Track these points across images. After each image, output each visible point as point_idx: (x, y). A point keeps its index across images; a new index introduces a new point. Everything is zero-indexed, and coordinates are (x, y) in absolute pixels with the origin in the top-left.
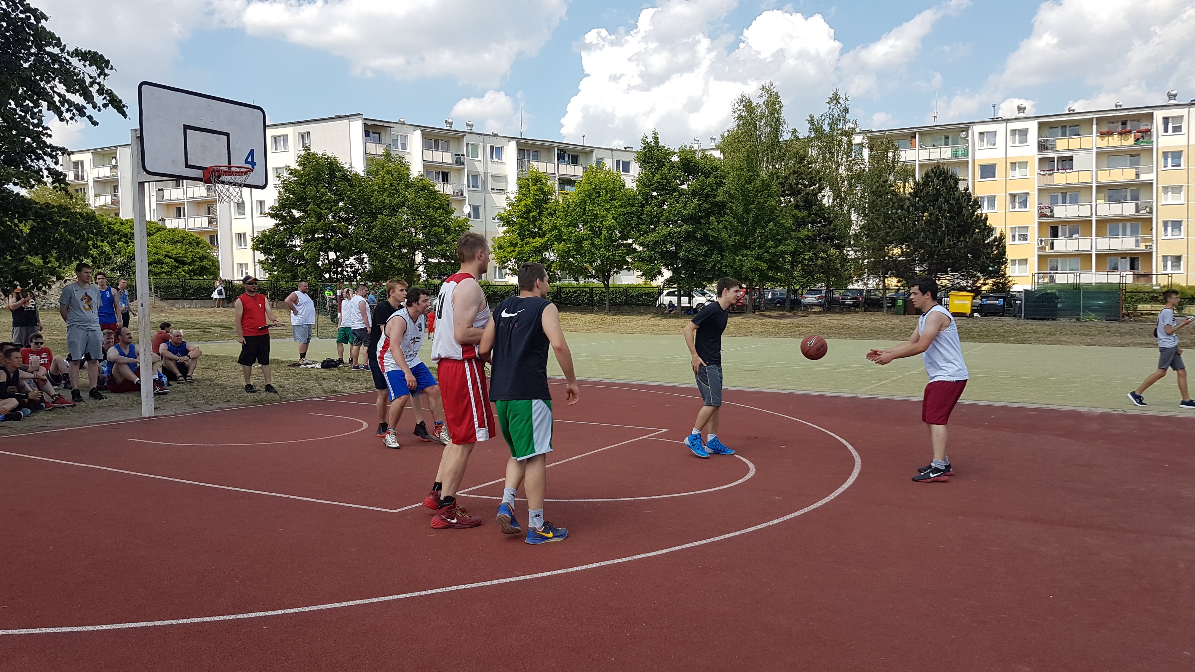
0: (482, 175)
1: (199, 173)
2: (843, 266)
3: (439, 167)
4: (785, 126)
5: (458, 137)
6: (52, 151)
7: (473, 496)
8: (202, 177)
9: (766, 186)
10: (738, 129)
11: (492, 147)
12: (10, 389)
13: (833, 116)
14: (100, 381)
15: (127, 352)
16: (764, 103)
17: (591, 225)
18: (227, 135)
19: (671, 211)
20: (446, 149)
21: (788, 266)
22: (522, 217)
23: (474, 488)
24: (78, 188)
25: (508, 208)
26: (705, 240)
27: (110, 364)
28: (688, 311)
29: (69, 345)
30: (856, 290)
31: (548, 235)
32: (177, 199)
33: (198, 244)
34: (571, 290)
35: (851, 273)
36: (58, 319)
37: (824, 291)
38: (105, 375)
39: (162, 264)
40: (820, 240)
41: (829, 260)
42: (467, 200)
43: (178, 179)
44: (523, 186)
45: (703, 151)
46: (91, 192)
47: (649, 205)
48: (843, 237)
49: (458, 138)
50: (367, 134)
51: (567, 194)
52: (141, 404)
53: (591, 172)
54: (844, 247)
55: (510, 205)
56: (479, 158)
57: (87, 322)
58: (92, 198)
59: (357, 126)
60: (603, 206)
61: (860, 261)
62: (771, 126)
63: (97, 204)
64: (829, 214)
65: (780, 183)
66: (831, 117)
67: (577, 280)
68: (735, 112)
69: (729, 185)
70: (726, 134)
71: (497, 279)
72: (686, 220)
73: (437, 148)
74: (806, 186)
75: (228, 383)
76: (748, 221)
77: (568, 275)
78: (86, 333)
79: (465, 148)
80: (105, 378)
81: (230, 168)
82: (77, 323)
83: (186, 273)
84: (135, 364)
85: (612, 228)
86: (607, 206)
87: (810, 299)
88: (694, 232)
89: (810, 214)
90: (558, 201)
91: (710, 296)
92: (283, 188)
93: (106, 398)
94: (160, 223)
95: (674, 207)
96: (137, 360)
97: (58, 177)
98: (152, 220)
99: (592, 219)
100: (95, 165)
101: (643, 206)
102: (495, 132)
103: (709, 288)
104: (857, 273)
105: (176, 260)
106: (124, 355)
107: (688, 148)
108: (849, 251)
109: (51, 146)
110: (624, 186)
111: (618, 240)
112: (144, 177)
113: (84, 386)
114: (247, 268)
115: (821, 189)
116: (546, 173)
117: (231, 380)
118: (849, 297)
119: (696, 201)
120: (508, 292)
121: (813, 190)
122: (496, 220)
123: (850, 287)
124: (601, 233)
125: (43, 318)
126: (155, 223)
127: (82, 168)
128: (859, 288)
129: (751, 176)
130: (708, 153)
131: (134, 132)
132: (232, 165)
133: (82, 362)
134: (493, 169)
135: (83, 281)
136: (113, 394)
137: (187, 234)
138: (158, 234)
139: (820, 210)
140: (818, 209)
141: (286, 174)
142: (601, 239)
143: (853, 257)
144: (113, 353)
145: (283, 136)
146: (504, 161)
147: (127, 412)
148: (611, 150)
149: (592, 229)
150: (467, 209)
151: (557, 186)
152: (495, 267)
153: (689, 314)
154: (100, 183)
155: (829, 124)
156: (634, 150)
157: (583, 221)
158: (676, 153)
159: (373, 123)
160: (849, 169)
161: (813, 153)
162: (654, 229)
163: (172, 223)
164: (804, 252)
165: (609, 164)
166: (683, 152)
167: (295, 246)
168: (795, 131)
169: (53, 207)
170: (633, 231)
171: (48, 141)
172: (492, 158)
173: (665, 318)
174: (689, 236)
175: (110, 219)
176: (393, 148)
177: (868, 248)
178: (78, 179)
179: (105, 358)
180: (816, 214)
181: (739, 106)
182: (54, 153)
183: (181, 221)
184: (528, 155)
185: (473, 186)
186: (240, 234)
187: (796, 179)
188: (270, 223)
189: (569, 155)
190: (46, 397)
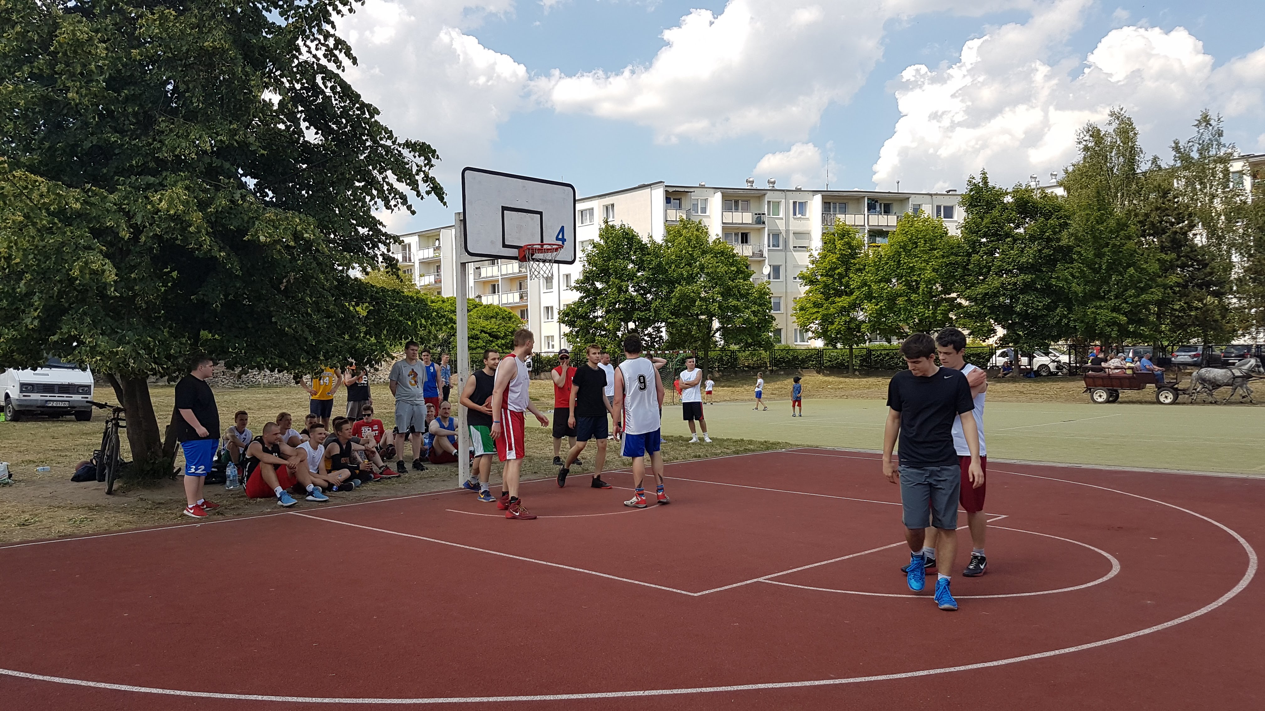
0: (784, 233)
1: (514, 252)
2: (1224, 317)
3: (738, 228)
4: (1142, 155)
5: (759, 195)
6: (386, 239)
7: (777, 583)
8: (517, 255)
9: (1122, 225)
10: (1084, 161)
11: (795, 203)
12: (343, 460)
13: (1203, 141)
14: (423, 452)
15: (446, 424)
16: (1114, 130)
17: (906, 279)
18: (541, 213)
19: (1004, 258)
20: (746, 210)
21: (1153, 318)
22: (827, 275)
23: (779, 574)
24: (406, 269)
25: (811, 266)
26: (1048, 291)
27: (432, 436)
28: (1028, 373)
29: (397, 419)
30: (1242, 345)
31: (857, 293)
32: (493, 277)
33: (510, 318)
34: (883, 352)
35: (1234, 326)
36: (387, 393)
37: (1200, 348)
38: (427, 447)
39: (478, 339)
40: (1193, 286)
41: (1206, 310)
42: (767, 261)
43: (494, 258)
44: (828, 241)
45: (1043, 189)
46: (417, 272)
47: (977, 253)
48: (1221, 283)
49: (759, 197)
50: (668, 200)
51: (879, 246)
52: (458, 475)
53: (907, 221)
54: (1224, 294)
55: (813, 262)
56: (781, 216)
57: (412, 397)
58: (417, 278)
59: (659, 194)
60: (920, 258)
61: (1247, 310)
62: (1124, 155)
63: (422, 284)
64: (1204, 255)
65: (1139, 222)
66: (1201, 142)
67: (889, 341)
68: (1080, 143)
69: (1075, 225)
70: (1070, 169)
71: (799, 343)
72: (1022, 269)
73: (737, 209)
74: (1172, 224)
75: (536, 455)
76: (1100, 267)
77: (878, 336)
78: (411, 407)
79: (766, 206)
80: (427, 450)
81: (542, 245)
82: (404, 398)
83: (499, 347)
84: (453, 436)
85: (933, 282)
86: (926, 257)
87: (1183, 357)
88: (1033, 282)
89: (1179, 257)
90: (867, 255)
91: (1055, 356)
92: (588, 261)
93: (427, 469)
94: (477, 300)
95: (1007, 255)
96: (455, 432)
97: (391, 262)
98: (470, 297)
99: (907, 273)
100: (421, 247)
101: (969, 255)
102: (799, 187)
103: (1053, 347)
104: (1243, 325)
105: (490, 334)
106: (444, 428)
107: (1024, 187)
108: (1232, 298)
109: (385, 234)
110: (947, 234)
111: (939, 295)
112: (466, 258)
113: (409, 458)
114: (553, 341)
115: (1192, 226)
116: (854, 225)
117: (538, 451)
118: (1233, 355)
119: (1036, 246)
120: (811, 356)
121: (1181, 228)
122: (798, 280)
123: (1233, 342)
124: (918, 288)
125: (374, 392)
126: (473, 300)
127: (410, 250)
128: (1246, 344)
129: (1103, 214)
130: (1049, 191)
131: (457, 216)
132: (544, 242)
133: (407, 434)
134: (795, 225)
135: (410, 358)
136: (434, 465)
137: (500, 309)
138: (475, 310)
139: (1192, 251)
140: (1189, 249)
141: (590, 248)
142: (918, 294)
143: (1237, 305)
144: (434, 425)
145: (589, 209)
146: (807, 216)
147: (446, 483)
148: (931, 195)
149: (908, 284)
150: (767, 270)
151: (866, 239)
152: (796, 330)
153: (1030, 377)
154: (425, 263)
155: (1198, 150)
156: (957, 193)
157: (897, 276)
158: (1009, 193)
159: (674, 189)
160: (1227, 201)
161: (1178, 184)
162: (983, 280)
163: (488, 300)
164: (1173, 301)
165: (928, 210)
166: (1018, 192)
167: (597, 317)
168: (1155, 160)
169: (388, 291)
170: (958, 283)
171: (384, 230)
172: (795, 214)
173: (999, 382)
174: (1027, 288)
175: (433, 298)
176: (693, 213)
177: (1256, 295)
178: (406, 261)
179: (427, 430)
180: (1186, 256)
181: (1085, 136)
182: (388, 241)
183: (496, 297)
184: (835, 208)
185: (774, 246)
186: (547, 308)
187: (1159, 217)
188: (576, 296)
189: (881, 204)
190: (375, 468)
